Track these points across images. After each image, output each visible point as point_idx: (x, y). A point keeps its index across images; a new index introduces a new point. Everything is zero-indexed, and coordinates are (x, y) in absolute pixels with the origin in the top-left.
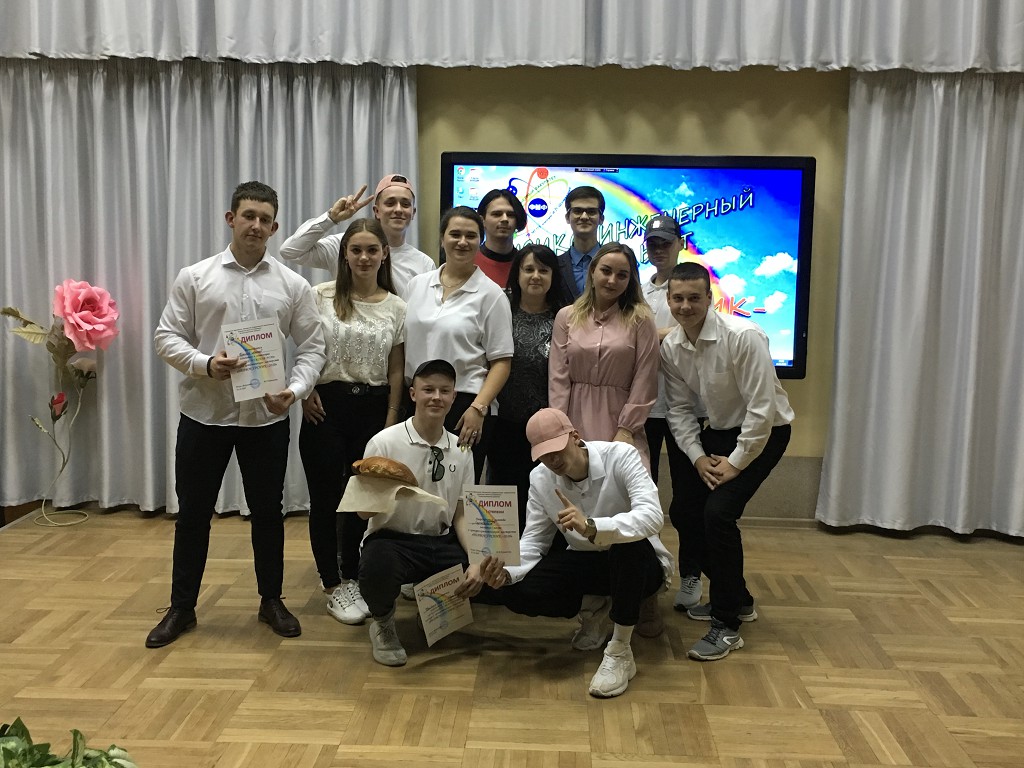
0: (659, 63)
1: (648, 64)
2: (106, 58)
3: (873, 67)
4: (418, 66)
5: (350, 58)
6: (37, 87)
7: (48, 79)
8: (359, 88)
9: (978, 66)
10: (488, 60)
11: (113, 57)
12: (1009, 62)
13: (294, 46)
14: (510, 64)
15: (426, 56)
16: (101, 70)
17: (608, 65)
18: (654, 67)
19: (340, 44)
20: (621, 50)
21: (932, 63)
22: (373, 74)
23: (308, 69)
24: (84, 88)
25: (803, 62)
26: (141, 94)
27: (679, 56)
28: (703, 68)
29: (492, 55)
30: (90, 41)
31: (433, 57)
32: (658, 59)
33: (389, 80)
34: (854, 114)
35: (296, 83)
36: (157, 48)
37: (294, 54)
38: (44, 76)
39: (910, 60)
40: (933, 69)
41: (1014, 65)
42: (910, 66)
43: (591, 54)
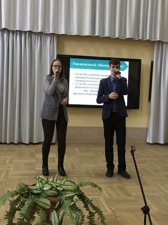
3: (153, 40)
10: (69, 33)
13: (22, 26)
14: (74, 34)
15: (54, 31)
17: (96, 36)
20: (99, 33)
21: (165, 40)
23: (25, 32)
25: (139, 38)
27: (112, 35)
32: (108, 35)
39: (161, 39)
43: (93, 33)
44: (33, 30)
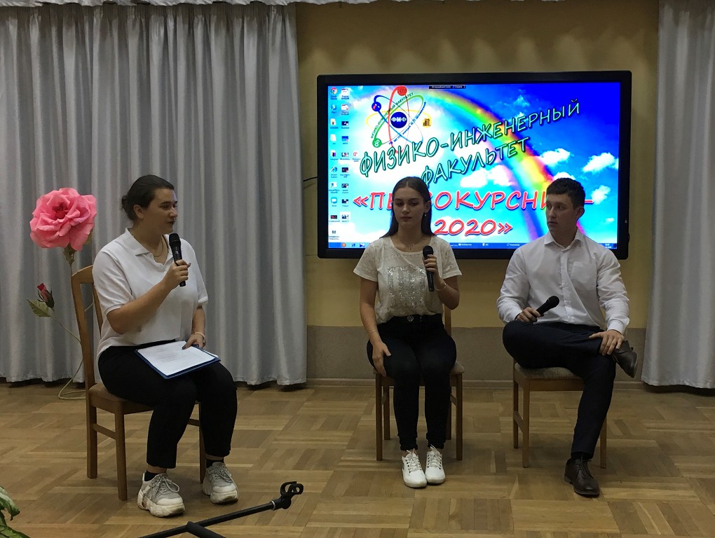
2: (40, 5)
4: (296, 3)
8: (249, 24)
11: (46, 4)
16: (36, 15)
22: (258, 11)
23: (204, 8)
24: (22, 29)
26: (69, 35)
33: (273, 16)
34: (663, 35)
35: (196, 20)
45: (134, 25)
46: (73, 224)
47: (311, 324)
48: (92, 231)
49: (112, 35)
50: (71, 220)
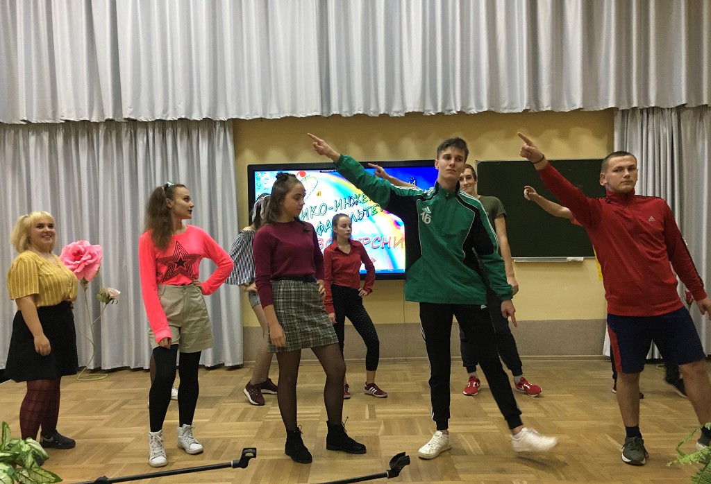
0: (361, 112)
1: (355, 113)
2: (63, 122)
3: (474, 111)
4: (233, 119)
5: (196, 117)
6: (26, 139)
7: (33, 134)
8: (202, 133)
9: (528, 108)
10: (270, 115)
11: (66, 121)
12: (545, 105)
13: (165, 111)
14: (282, 116)
15: (236, 114)
16: (61, 129)
17: (334, 115)
18: (358, 114)
19: (190, 108)
20: (340, 108)
21: (505, 108)
22: (208, 124)
23: (173, 122)
24: (52, 138)
25: (437, 110)
26: (83, 142)
27: (372, 109)
28: (384, 114)
29: (272, 112)
30: (55, 113)
31: (240, 114)
33: (218, 128)
35: (167, 131)
36: (91, 116)
37: (165, 115)
38: (30, 133)
39: (493, 107)
40: (506, 111)
41: (547, 107)
42: (493, 109)
43: (325, 110)
44: (191, 116)
45: (126, 135)
46: (86, 264)
47: (246, 325)
48: (99, 268)
49: (111, 140)
50: (85, 261)
